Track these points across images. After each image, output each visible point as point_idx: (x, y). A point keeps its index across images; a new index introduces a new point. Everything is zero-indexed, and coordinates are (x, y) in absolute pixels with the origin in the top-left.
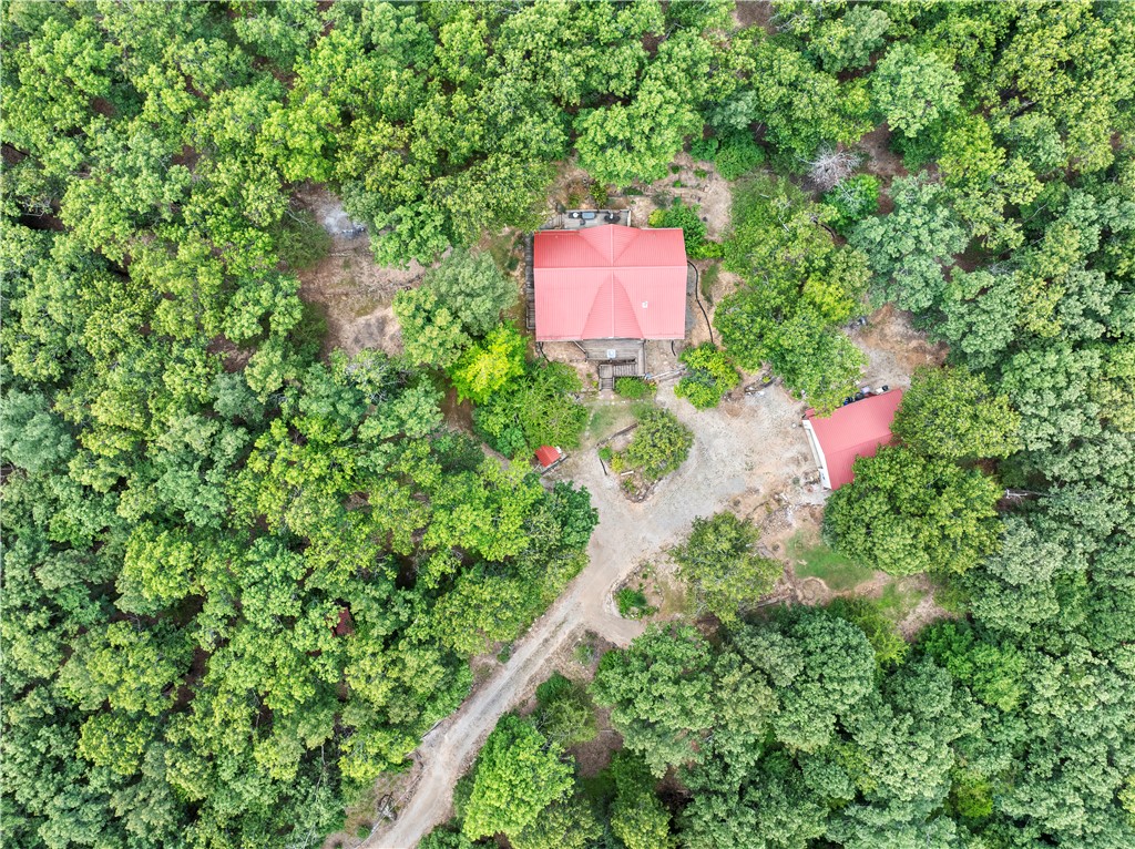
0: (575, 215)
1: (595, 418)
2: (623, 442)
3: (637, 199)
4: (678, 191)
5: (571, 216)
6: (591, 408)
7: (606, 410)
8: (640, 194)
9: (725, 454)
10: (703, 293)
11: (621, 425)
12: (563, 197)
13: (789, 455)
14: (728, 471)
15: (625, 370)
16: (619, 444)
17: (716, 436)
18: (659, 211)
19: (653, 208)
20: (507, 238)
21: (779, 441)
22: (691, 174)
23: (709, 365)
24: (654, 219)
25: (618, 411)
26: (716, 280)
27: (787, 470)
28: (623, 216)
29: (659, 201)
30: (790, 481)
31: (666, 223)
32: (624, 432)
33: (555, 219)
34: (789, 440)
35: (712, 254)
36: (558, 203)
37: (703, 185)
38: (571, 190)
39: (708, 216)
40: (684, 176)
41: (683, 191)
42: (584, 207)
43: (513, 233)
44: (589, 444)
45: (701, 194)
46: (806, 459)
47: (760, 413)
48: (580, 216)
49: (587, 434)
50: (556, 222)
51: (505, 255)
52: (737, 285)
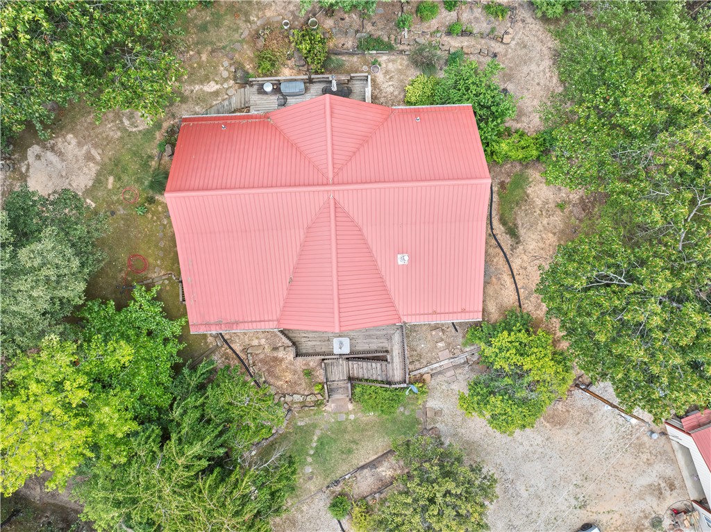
0: (268, 88)
1: (321, 443)
2: (370, 480)
3: (383, 59)
4: (455, 43)
5: (261, 91)
6: (315, 426)
7: (340, 429)
8: (389, 48)
9: (542, 485)
10: (503, 221)
11: (366, 453)
12: (246, 55)
13: (645, 481)
14: (547, 512)
15: (372, 370)
16: (364, 484)
17: (526, 457)
18: (424, 78)
19: (413, 73)
20: (148, 134)
21: (628, 459)
22: (478, 12)
23: (527, 364)
24: (414, 93)
25: (361, 429)
26: (525, 199)
27: (642, 505)
28: (356, 86)
29: (424, 61)
30: (647, 523)
31: (439, 97)
32: (372, 465)
33: (236, 96)
34: (644, 457)
35: (521, 154)
36: (239, 66)
37: (500, 31)
38: (261, 43)
39: (510, 87)
40: (466, 16)
41: (465, 42)
42: (286, 73)
43: (158, 125)
44: (312, 486)
45: (497, 47)
46: (672, 487)
47: (597, 416)
48: (277, 90)
49: (308, 470)
50: (235, 102)
51: (145, 165)
52: (561, 206)
